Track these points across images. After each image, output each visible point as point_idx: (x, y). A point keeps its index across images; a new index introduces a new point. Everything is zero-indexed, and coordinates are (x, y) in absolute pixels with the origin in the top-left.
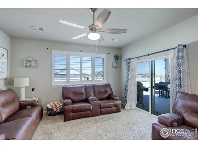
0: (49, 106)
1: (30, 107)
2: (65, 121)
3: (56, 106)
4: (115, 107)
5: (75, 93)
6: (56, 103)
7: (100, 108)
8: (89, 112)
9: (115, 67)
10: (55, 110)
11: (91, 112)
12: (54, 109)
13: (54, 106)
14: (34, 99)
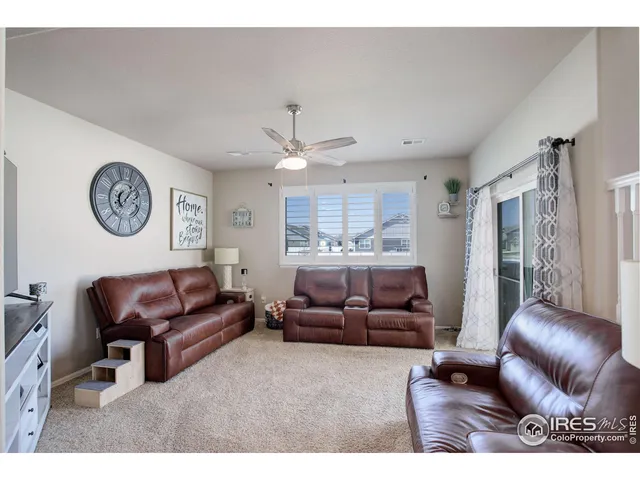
0: (267, 308)
1: (231, 301)
2: (285, 340)
3: (278, 310)
4: (413, 333)
5: (320, 286)
6: (279, 302)
7: (368, 328)
8: (337, 330)
9: (446, 217)
10: (276, 317)
11: (342, 332)
12: (275, 314)
13: (275, 309)
14: (245, 289)
